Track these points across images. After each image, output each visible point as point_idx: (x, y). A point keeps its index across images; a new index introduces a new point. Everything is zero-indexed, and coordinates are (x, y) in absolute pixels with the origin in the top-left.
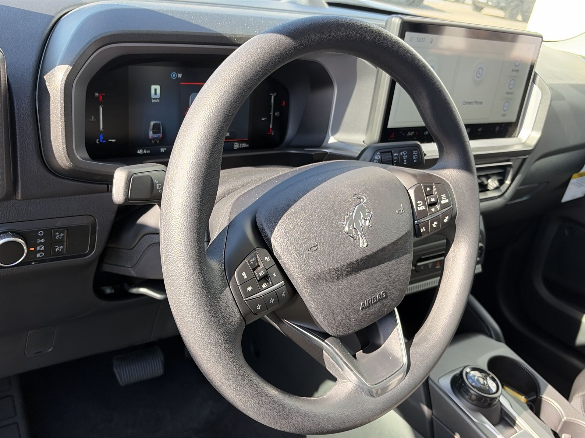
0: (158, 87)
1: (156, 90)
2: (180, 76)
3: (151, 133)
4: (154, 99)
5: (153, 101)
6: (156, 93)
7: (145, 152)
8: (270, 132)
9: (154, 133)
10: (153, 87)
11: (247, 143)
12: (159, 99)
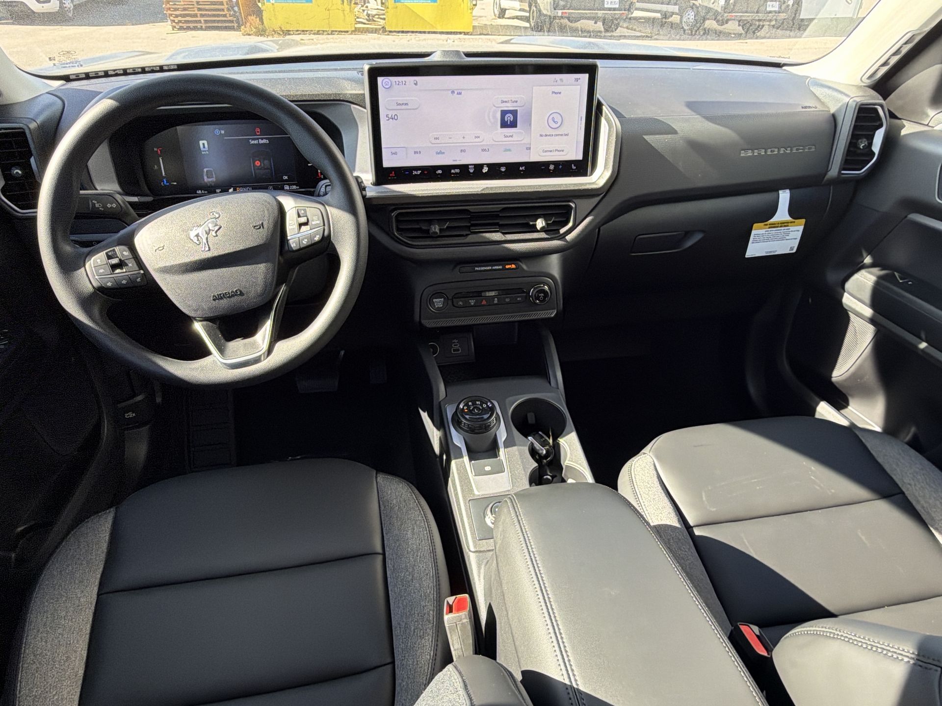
0: (205, 142)
1: (204, 144)
2: (223, 132)
3: (205, 177)
4: (204, 151)
5: (203, 153)
6: (204, 147)
7: (203, 192)
8: (319, 176)
9: (208, 177)
10: (201, 142)
11: (297, 186)
12: (207, 151)
